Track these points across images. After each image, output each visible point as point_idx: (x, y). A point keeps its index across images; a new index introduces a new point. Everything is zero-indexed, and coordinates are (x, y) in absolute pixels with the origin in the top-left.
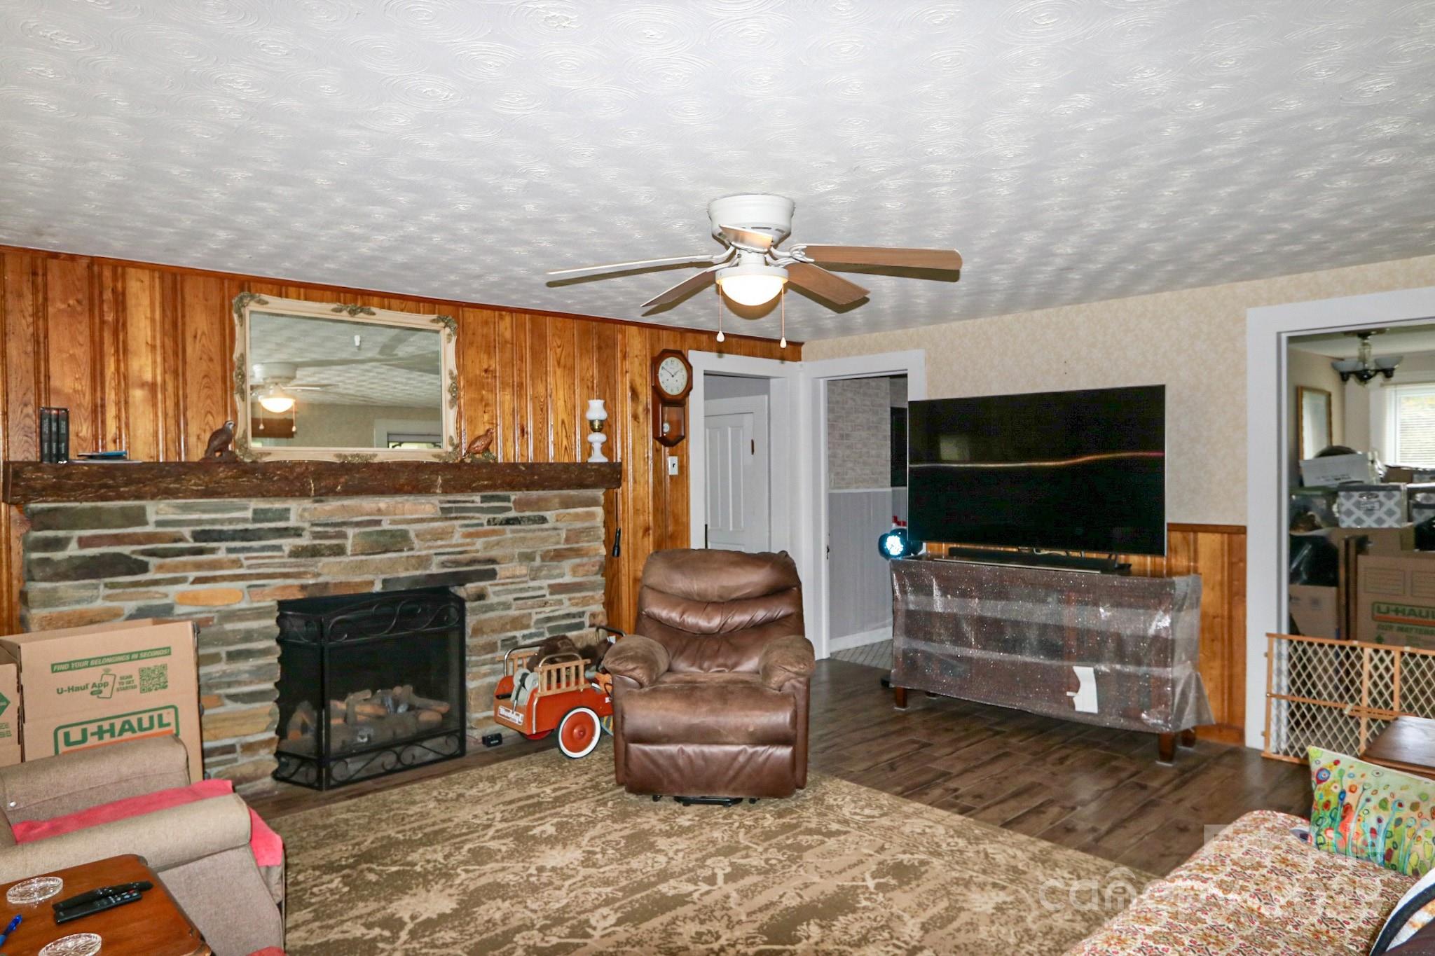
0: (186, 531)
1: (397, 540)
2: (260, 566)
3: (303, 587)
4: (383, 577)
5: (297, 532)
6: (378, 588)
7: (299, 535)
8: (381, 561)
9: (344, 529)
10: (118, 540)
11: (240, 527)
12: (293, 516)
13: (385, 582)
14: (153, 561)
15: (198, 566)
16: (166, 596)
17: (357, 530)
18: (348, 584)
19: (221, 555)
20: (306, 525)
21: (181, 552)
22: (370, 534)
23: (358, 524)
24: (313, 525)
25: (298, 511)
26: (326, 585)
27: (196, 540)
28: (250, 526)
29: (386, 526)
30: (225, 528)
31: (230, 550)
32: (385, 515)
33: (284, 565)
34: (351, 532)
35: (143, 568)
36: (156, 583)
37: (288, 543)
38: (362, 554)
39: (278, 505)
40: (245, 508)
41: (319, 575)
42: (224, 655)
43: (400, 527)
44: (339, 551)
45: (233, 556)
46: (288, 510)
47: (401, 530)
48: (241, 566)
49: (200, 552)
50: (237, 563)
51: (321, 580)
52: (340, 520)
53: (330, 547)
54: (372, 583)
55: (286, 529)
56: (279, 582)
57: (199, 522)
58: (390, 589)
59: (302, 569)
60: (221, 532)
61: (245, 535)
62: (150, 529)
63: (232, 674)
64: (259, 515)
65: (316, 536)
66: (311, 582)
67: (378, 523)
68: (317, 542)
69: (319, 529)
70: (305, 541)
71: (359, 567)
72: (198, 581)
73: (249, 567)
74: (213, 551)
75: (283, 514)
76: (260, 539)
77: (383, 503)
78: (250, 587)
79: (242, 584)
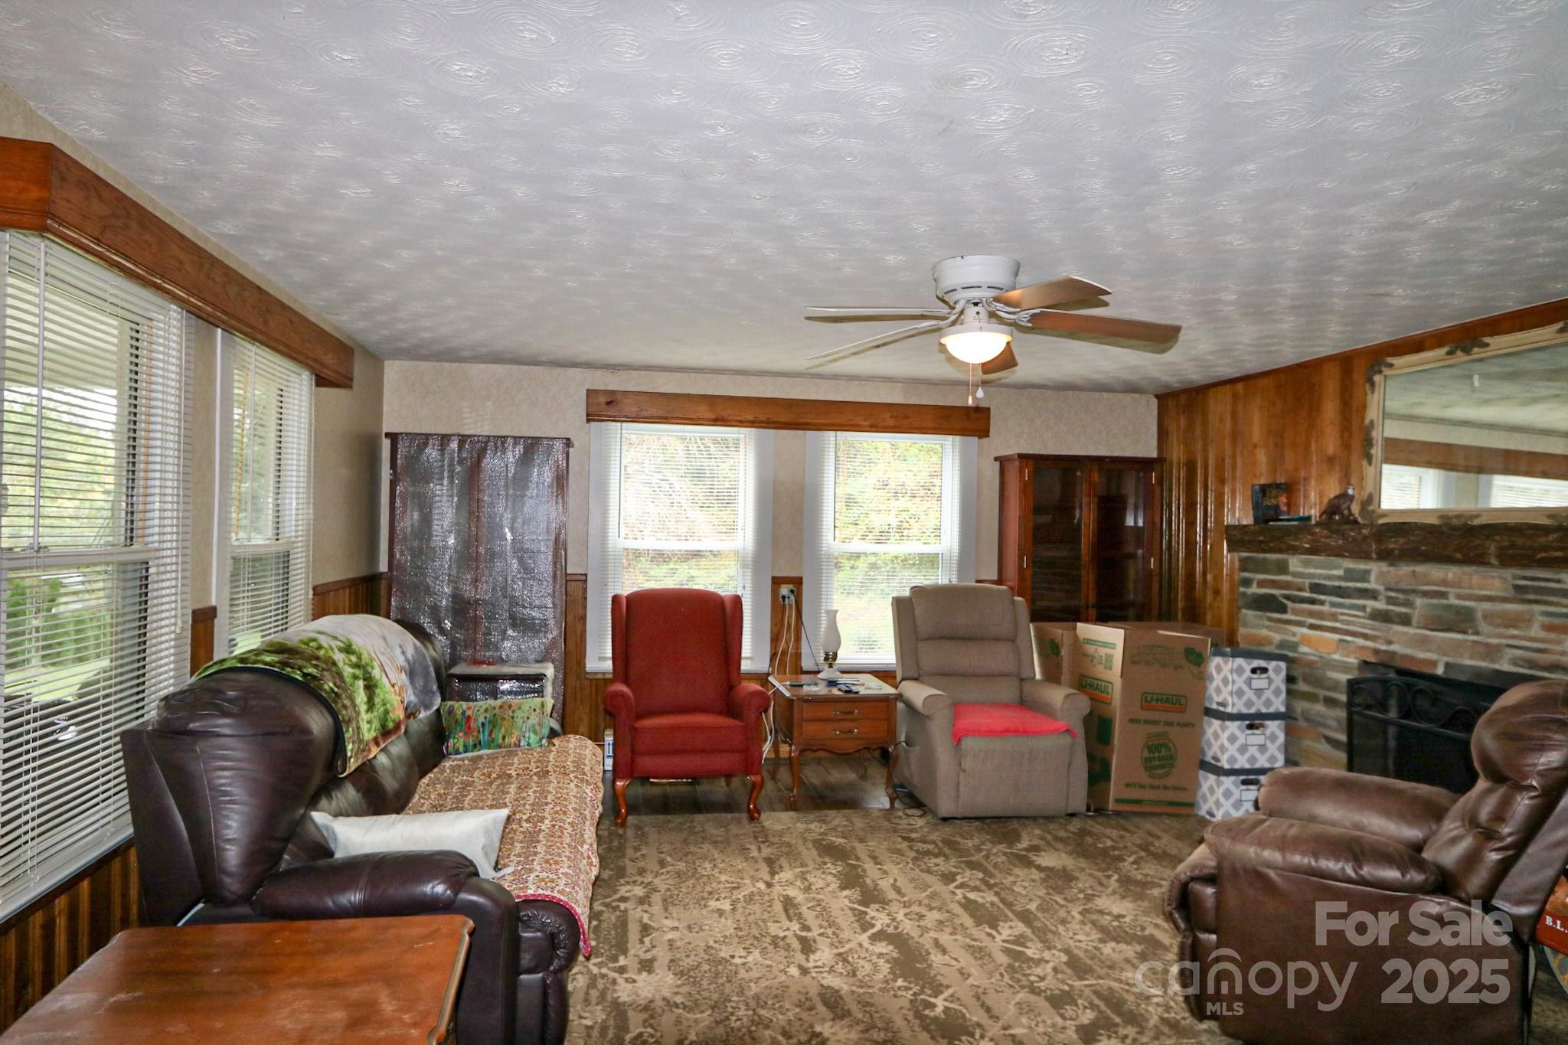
0: (1307, 582)
1: (1460, 620)
2: (1348, 623)
3: (1376, 652)
4: (1445, 659)
5: (1372, 595)
6: (1440, 671)
7: (1375, 598)
8: (1444, 639)
9: (1411, 597)
10: (1274, 584)
11: (1337, 584)
12: (1373, 577)
13: (1448, 665)
14: (1290, 604)
15: (1311, 614)
16: (1294, 634)
17: (1425, 601)
18: (1411, 658)
19: (1326, 608)
20: (1381, 588)
21: (1303, 600)
22: (1436, 607)
23: (1425, 594)
24: (1388, 589)
25: (1377, 572)
26: (1393, 654)
27: (1312, 591)
28: (1343, 584)
29: (1453, 601)
30: (1328, 583)
31: (1333, 605)
32: (1452, 587)
33: (1364, 626)
34: (1419, 601)
35: (1283, 609)
36: (1289, 622)
37: (1370, 604)
38: (1427, 629)
39: (1362, 566)
40: (1338, 567)
41: (1390, 643)
42: (1321, 697)
43: (1467, 603)
44: (1405, 620)
45: (1334, 610)
46: (1368, 572)
47: (1466, 607)
48: (1337, 620)
49: (1313, 602)
50: (1334, 617)
51: (1392, 648)
52: (1408, 587)
53: (1399, 615)
54: (1434, 664)
55: (1366, 590)
56: (1361, 642)
57: (1312, 576)
58: (1452, 675)
59: (1377, 633)
60: (1325, 586)
61: (1339, 592)
62: (1288, 578)
63: (1322, 716)
64: (1350, 575)
65: (1391, 601)
66: (1384, 647)
67: (1443, 595)
68: (1391, 608)
69: (1393, 594)
70: (1380, 605)
71: (1423, 642)
72: (1312, 627)
73: (1342, 622)
74: (1322, 603)
75: (1364, 576)
76: (1348, 597)
77: (1452, 572)
78: (1341, 641)
79: (1337, 637)
